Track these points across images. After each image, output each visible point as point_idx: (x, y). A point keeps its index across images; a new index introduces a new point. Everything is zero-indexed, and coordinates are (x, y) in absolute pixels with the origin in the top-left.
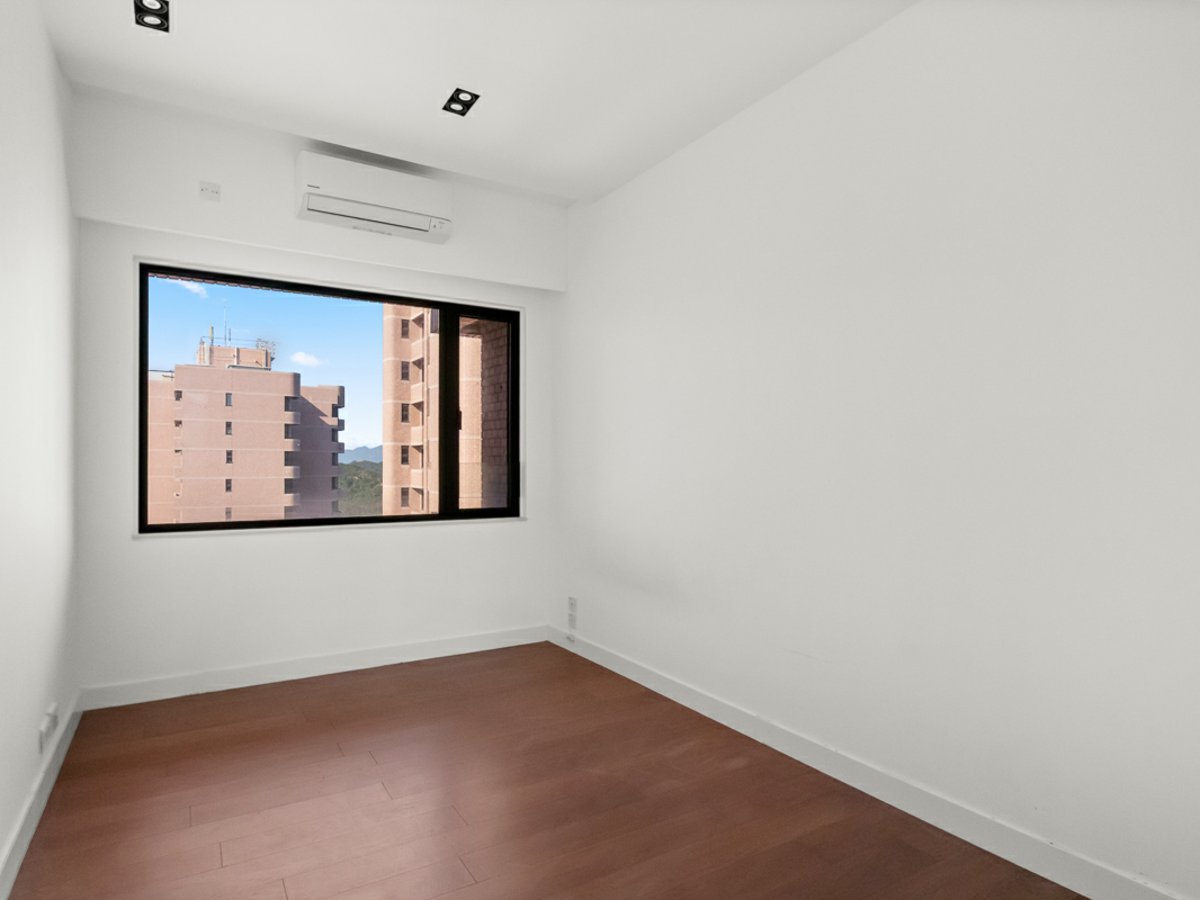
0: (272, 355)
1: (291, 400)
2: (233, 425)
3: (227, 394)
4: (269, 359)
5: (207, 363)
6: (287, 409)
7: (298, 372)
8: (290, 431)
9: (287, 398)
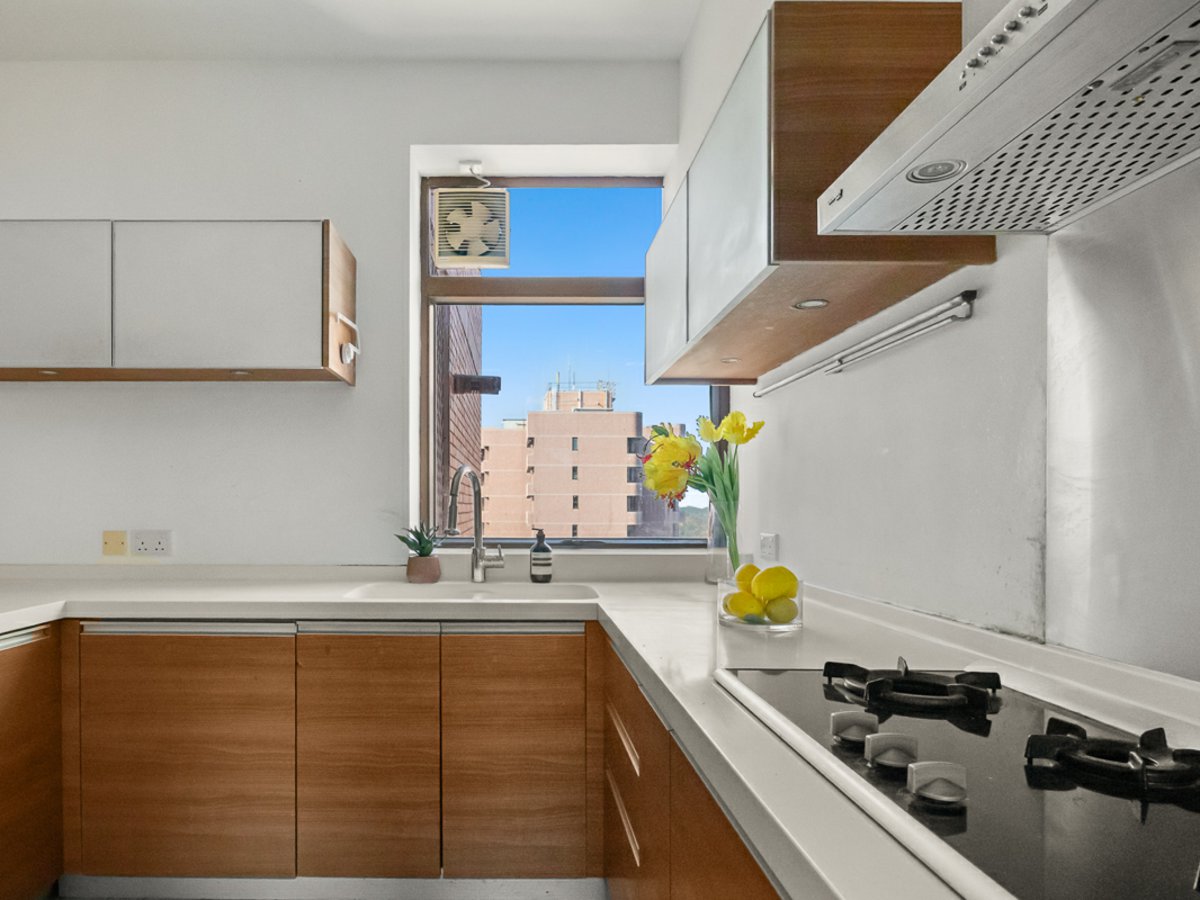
1: (635, 442)
2: (579, 469)
3: (573, 438)
4: (611, 399)
5: (554, 409)
6: (630, 451)
7: (639, 411)
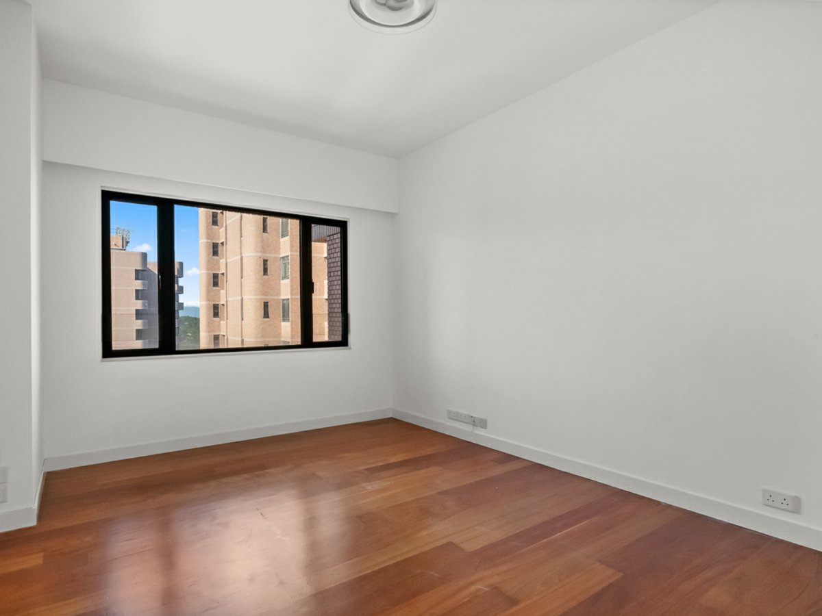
0: (128, 240)
8: (140, 295)
9: (137, 271)
